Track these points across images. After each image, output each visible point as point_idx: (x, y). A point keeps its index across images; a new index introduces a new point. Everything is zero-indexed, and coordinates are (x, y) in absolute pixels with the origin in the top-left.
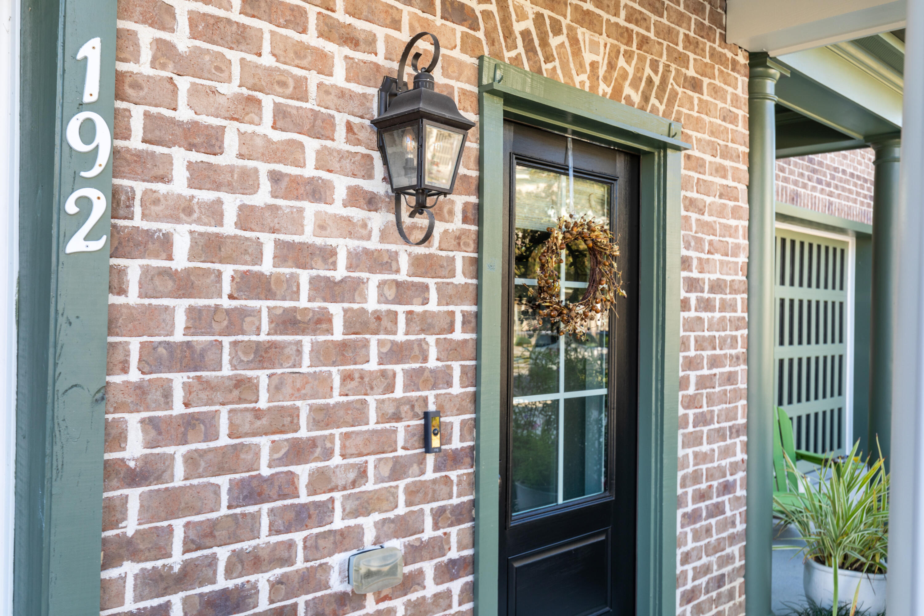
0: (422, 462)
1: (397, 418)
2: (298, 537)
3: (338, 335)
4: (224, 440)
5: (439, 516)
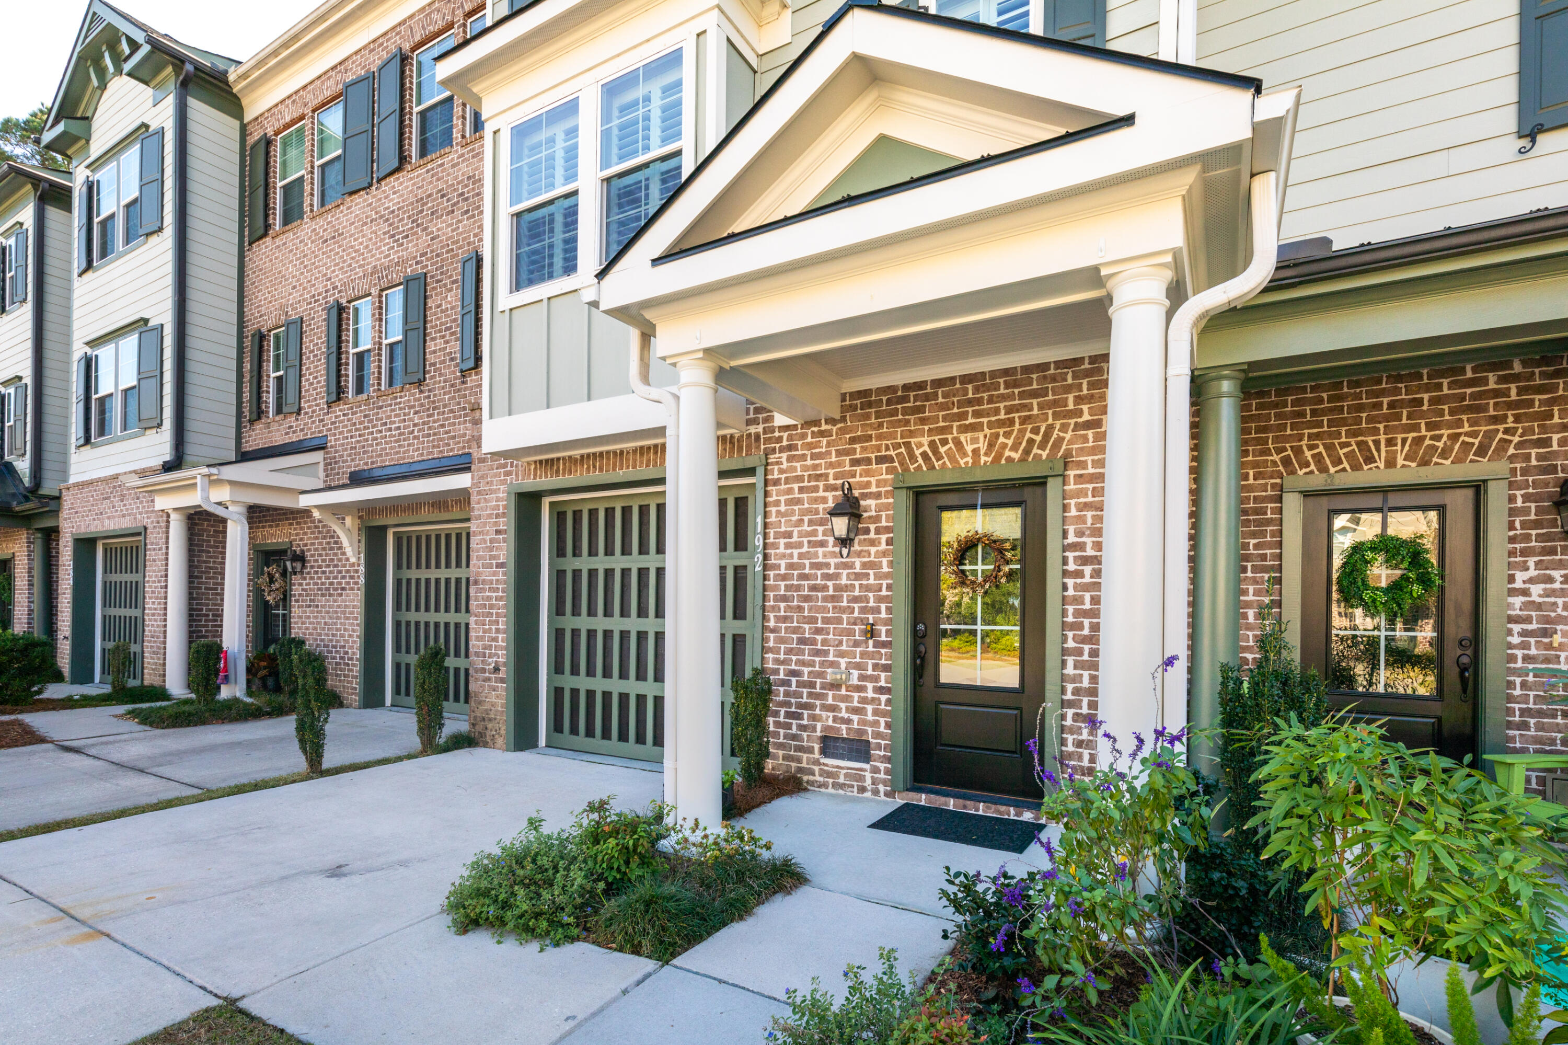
0: (866, 642)
1: (855, 624)
2: (817, 659)
3: (831, 592)
4: (795, 624)
5: (875, 667)
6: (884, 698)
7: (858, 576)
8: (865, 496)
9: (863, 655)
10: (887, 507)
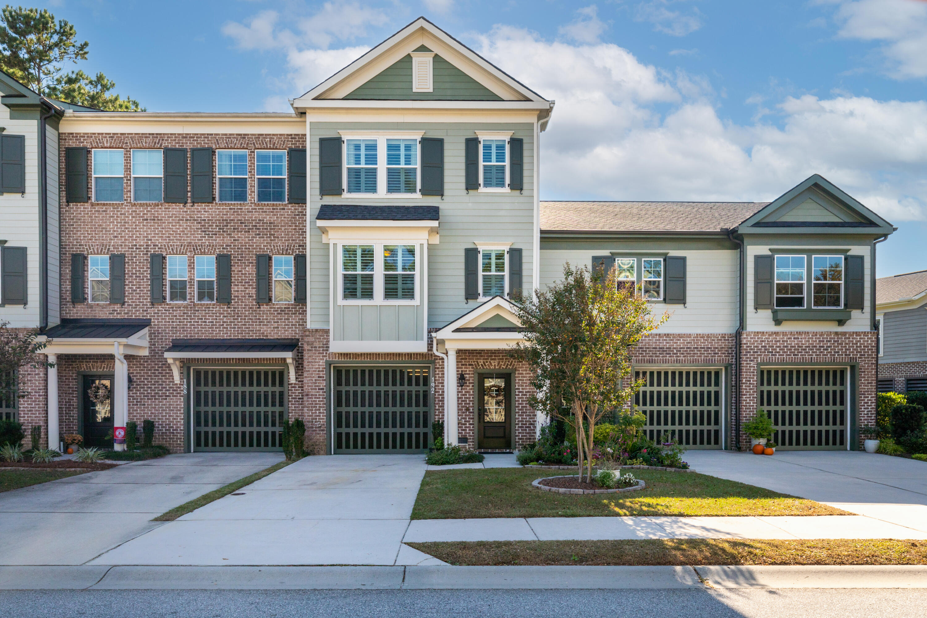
0: (466, 412)
1: (463, 407)
5: (469, 418)
6: (471, 426)
7: (463, 395)
8: (466, 374)
9: (465, 415)
10: (472, 377)
